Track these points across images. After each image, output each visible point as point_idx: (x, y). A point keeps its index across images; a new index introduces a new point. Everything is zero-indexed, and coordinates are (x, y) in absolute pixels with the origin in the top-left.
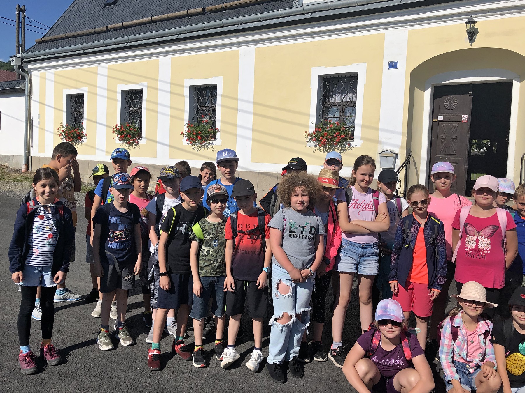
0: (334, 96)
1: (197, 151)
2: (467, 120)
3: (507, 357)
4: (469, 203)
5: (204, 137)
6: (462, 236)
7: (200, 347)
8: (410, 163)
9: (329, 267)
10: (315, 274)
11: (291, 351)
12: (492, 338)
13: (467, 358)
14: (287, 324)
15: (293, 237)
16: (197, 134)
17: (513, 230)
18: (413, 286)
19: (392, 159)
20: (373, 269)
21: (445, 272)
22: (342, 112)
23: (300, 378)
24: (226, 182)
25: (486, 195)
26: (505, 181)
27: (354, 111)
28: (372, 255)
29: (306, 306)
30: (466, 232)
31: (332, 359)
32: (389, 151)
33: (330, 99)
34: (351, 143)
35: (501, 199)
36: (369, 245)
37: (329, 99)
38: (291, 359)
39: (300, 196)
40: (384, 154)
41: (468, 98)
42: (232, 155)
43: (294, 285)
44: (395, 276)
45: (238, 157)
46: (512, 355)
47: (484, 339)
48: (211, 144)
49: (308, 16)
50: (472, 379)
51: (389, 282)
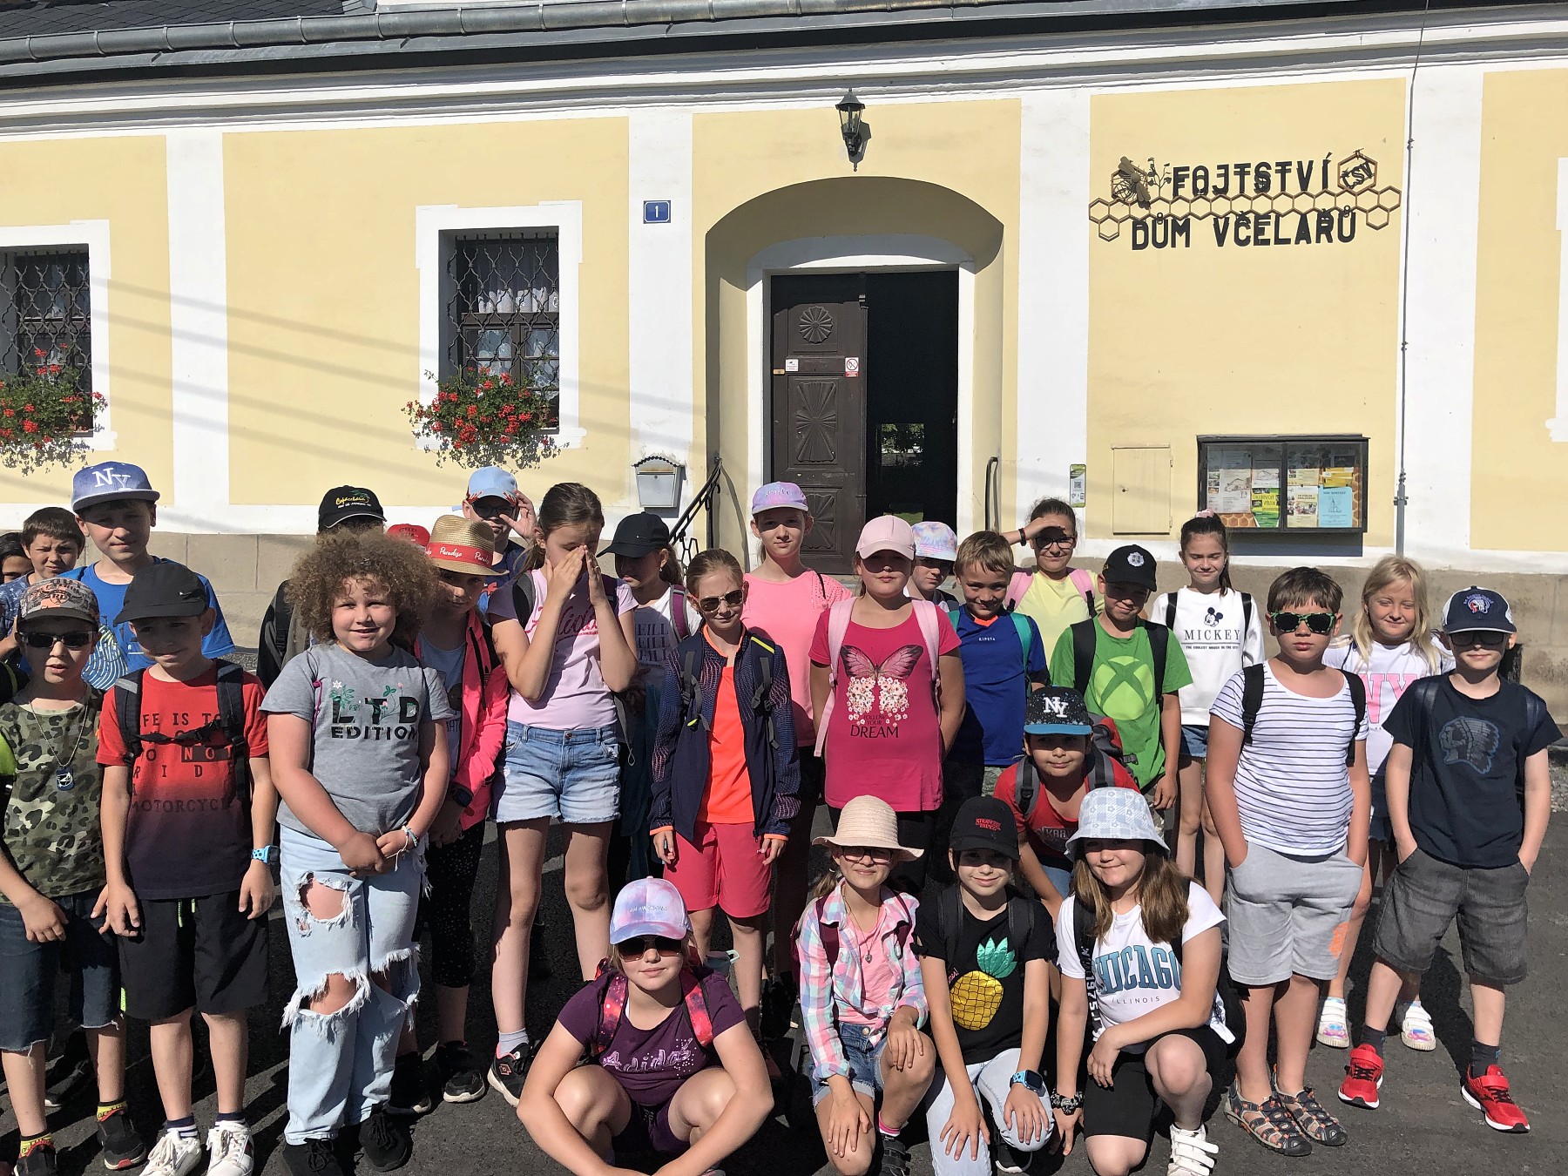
0: (491, 294)
1: (25, 471)
2: (857, 370)
3: (951, 986)
4: (844, 595)
5: (48, 425)
6: (835, 682)
7: (40, 1138)
8: (719, 492)
9: (471, 812)
10: (425, 842)
11: (366, 1091)
12: (915, 940)
13: (862, 1007)
14: (344, 1009)
15: (345, 735)
16: (20, 414)
17: (951, 653)
18: (716, 835)
19: (670, 480)
20: (601, 804)
21: (795, 783)
22: (520, 344)
23: (397, 1168)
24: (115, 574)
25: (889, 571)
26: (933, 529)
27: (553, 341)
28: (598, 761)
29: (400, 944)
30: (846, 671)
31: (500, 1087)
32: (660, 458)
33: (481, 304)
34: (553, 436)
35: (926, 574)
36: (586, 732)
37: (477, 303)
38: (365, 1116)
39: (360, 607)
40: (649, 468)
41: (855, 314)
42: (131, 481)
43: (357, 884)
44: (665, 813)
45: (153, 490)
46: (961, 978)
47: (898, 948)
48: (77, 446)
49: (393, 46)
50: (873, 1061)
51: (652, 833)
